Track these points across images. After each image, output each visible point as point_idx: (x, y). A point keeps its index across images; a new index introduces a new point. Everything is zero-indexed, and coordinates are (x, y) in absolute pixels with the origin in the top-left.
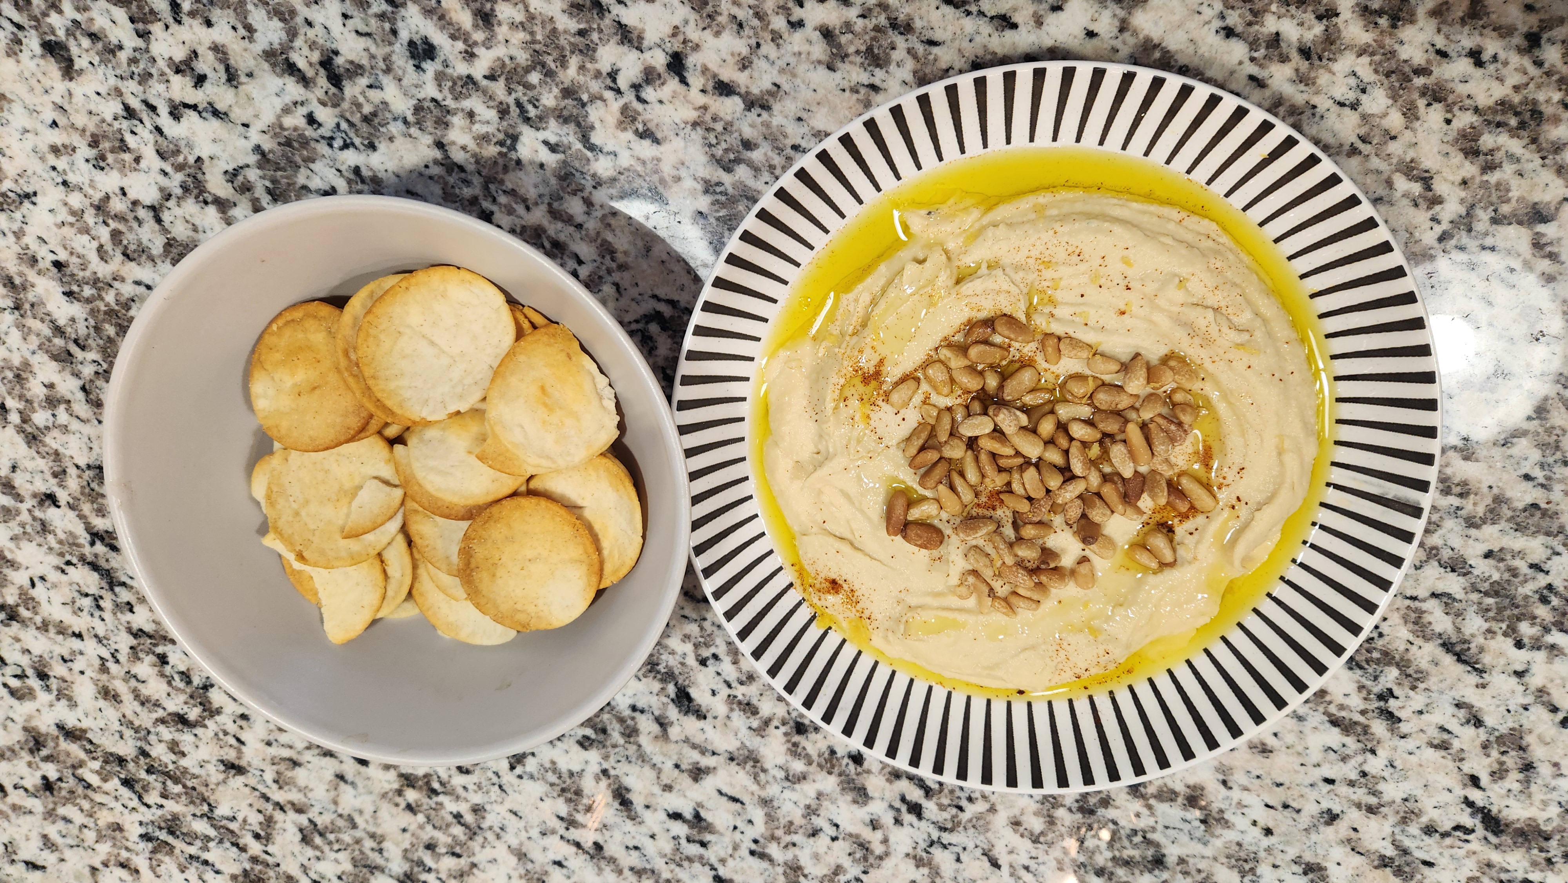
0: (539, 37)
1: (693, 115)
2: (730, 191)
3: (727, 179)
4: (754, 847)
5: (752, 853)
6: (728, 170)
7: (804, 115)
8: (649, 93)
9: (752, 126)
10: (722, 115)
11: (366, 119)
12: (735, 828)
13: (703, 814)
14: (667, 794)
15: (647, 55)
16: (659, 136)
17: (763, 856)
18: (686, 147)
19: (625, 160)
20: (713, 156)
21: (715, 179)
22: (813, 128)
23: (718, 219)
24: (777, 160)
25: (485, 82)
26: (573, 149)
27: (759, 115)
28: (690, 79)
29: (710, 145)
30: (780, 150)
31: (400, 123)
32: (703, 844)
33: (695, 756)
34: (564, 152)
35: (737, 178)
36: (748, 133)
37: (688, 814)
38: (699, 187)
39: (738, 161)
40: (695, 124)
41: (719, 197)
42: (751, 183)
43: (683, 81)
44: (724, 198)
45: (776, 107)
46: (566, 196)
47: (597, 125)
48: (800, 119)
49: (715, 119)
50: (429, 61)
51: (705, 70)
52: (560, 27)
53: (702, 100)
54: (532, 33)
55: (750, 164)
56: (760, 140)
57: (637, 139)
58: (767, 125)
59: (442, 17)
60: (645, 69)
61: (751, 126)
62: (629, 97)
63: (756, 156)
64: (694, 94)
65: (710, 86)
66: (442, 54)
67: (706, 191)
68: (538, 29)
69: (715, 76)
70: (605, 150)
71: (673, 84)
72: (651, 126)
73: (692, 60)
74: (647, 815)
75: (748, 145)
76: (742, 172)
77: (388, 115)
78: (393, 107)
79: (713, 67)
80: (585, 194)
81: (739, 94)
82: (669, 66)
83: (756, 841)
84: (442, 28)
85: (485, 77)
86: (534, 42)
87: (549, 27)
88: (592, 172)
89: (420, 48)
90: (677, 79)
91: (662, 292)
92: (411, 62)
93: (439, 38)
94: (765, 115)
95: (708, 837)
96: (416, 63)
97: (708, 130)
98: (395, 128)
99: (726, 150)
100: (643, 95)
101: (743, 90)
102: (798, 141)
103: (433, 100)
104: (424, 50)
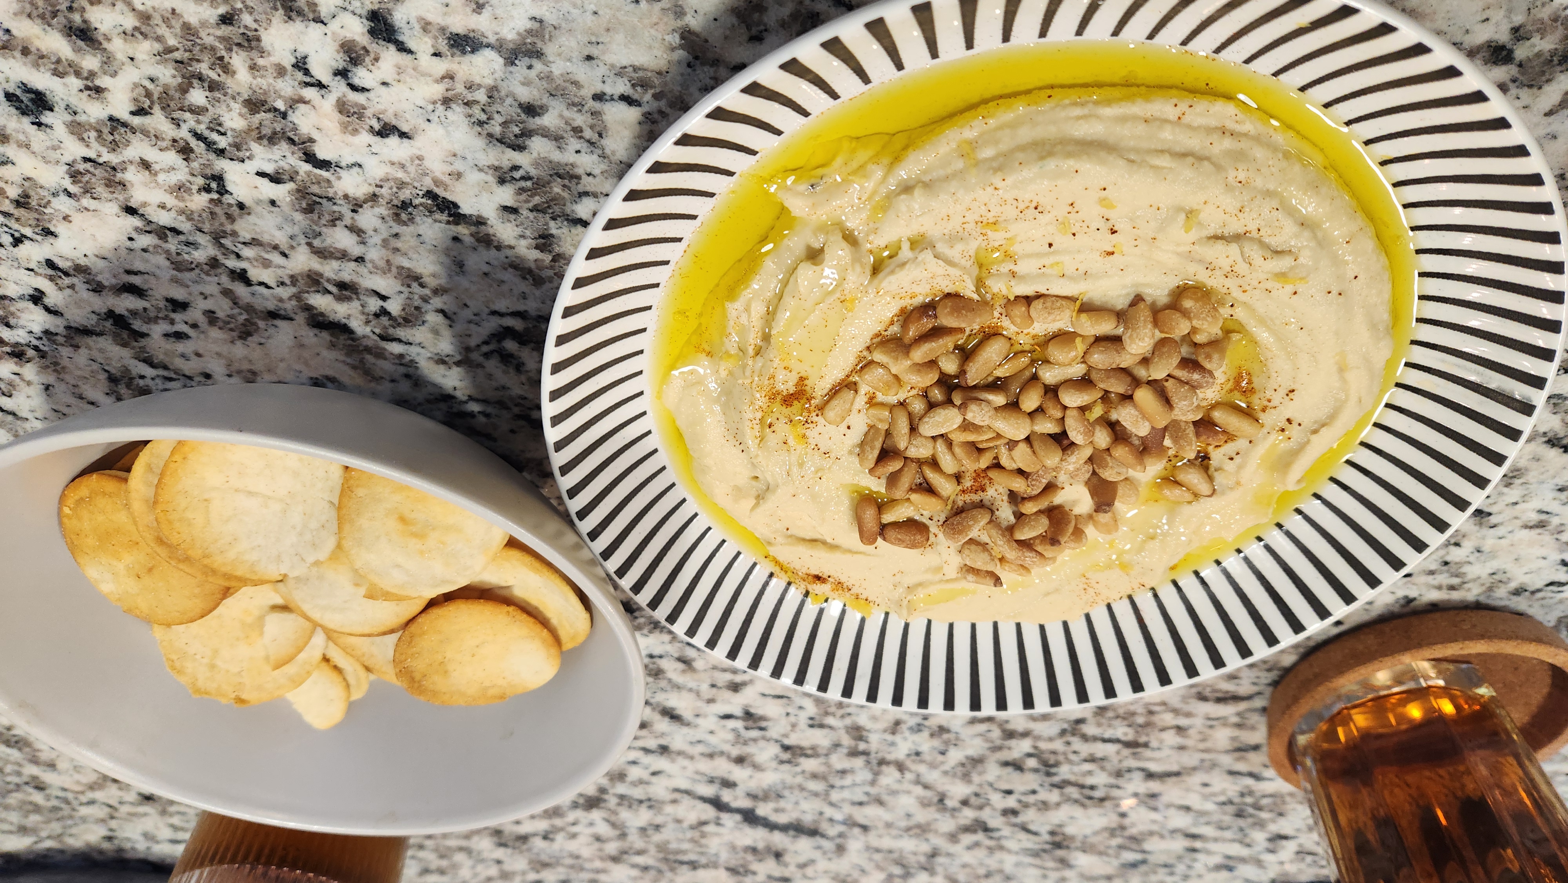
0: (172, 42)
1: (438, 90)
2: (533, 172)
3: (521, 159)
4: (811, 722)
5: (811, 726)
6: (520, 148)
7: (594, 51)
8: (361, 76)
9: (526, 83)
10: (477, 80)
11: (18, 204)
12: (788, 714)
13: (752, 711)
14: (711, 705)
15: (334, 26)
16: (405, 128)
17: (822, 726)
18: (448, 132)
19: (376, 170)
20: (490, 135)
21: (506, 164)
22: (613, 66)
23: (535, 209)
24: (580, 120)
25: (136, 121)
26: (301, 173)
27: (530, 67)
28: (411, 44)
29: (481, 123)
30: (579, 106)
31: (63, 198)
32: (762, 729)
33: (728, 677)
34: (292, 179)
35: (535, 155)
36: (525, 94)
37: (738, 712)
38: (491, 179)
39: (527, 134)
40: (447, 102)
41: (523, 184)
42: (557, 156)
43: (402, 48)
44: (529, 184)
45: (550, 50)
46: (324, 230)
47: (315, 135)
48: (589, 58)
49: (470, 87)
50: (47, 113)
51: (426, 26)
52: (193, 20)
53: (441, 67)
54: (159, 39)
55: (545, 133)
56: (545, 100)
57: (378, 139)
58: (549, 77)
59: (25, 51)
60: (342, 46)
61: (523, 84)
62: (339, 88)
63: (549, 120)
64: (425, 59)
65: (443, 45)
66: (57, 99)
67: (502, 181)
68: (162, 30)
69: (443, 30)
70: (343, 164)
71: (389, 56)
72: (389, 118)
73: (399, 17)
74: (700, 721)
75: (531, 110)
76: (539, 146)
77: (43, 193)
78: (42, 181)
79: (436, 17)
80: (348, 221)
81: (488, 46)
82: (372, 32)
83: (811, 719)
84: (37, 66)
85: (133, 113)
86: (169, 50)
87: (177, 25)
88: (340, 194)
89: (24, 99)
90: (392, 48)
91: (501, 305)
92: (26, 121)
93: (42, 80)
94: (538, 66)
95: (763, 724)
96: (32, 118)
97: (467, 104)
98: (62, 204)
99: (505, 124)
100: (356, 81)
101: (492, 39)
102: (599, 88)
103: (86, 160)
104: (32, 100)
